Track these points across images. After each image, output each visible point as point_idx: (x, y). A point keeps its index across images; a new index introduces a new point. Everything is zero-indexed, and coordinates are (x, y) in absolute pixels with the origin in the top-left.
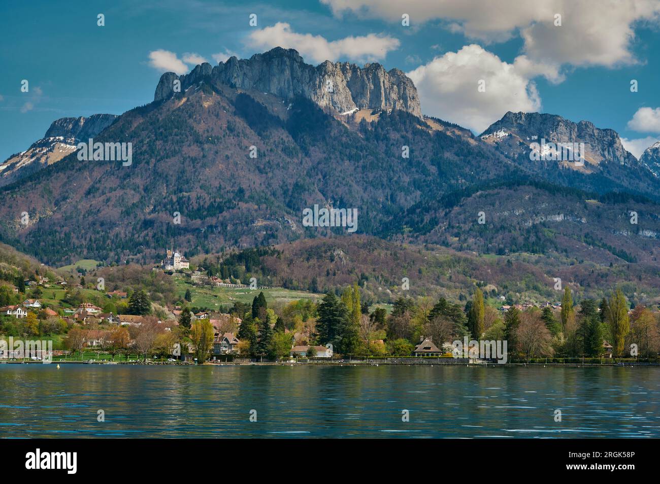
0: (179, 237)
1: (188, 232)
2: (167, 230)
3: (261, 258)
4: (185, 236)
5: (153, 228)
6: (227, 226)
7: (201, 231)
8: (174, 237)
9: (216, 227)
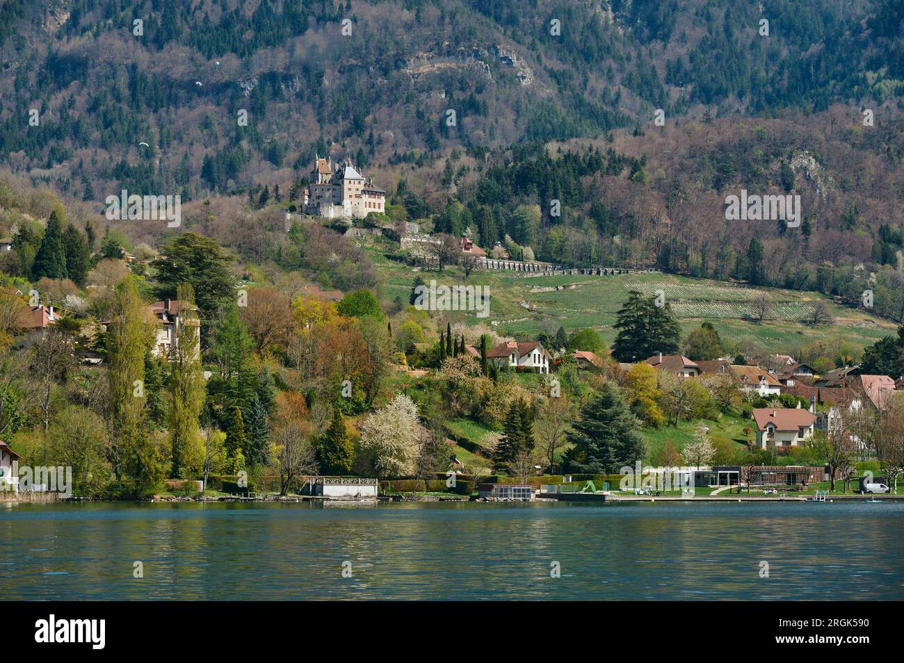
0: (172, 108)
1: (200, 93)
2: (133, 85)
3: (586, 180)
4: (191, 108)
5: (84, 83)
6: (320, 76)
7: (244, 89)
8: (155, 111)
9: (287, 78)
